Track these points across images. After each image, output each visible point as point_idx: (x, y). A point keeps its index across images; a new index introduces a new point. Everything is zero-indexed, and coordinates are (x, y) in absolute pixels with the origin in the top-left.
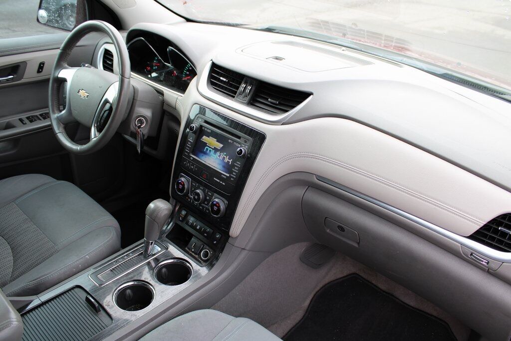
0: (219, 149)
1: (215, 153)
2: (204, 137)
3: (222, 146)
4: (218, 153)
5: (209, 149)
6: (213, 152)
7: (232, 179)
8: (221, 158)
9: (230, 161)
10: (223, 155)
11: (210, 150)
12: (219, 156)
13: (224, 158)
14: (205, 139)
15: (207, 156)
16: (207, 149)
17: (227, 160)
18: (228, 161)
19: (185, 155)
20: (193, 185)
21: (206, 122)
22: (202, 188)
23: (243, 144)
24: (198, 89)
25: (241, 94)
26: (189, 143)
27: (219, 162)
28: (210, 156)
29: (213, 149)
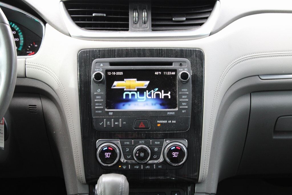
0: (145, 87)
1: (142, 94)
2: (115, 83)
3: (147, 83)
4: (147, 93)
5: (130, 94)
6: (137, 95)
7: (183, 111)
8: (154, 96)
9: (169, 94)
10: (154, 93)
11: (133, 95)
12: (150, 95)
13: (158, 95)
14: (117, 84)
15: (130, 103)
16: (127, 95)
17: (163, 95)
18: (165, 96)
19: (98, 114)
20: (127, 145)
21: (112, 64)
22: (143, 142)
23: (181, 68)
24: (70, 36)
25: (135, 23)
26: (97, 97)
27: (154, 102)
28: (135, 100)
29: (136, 92)
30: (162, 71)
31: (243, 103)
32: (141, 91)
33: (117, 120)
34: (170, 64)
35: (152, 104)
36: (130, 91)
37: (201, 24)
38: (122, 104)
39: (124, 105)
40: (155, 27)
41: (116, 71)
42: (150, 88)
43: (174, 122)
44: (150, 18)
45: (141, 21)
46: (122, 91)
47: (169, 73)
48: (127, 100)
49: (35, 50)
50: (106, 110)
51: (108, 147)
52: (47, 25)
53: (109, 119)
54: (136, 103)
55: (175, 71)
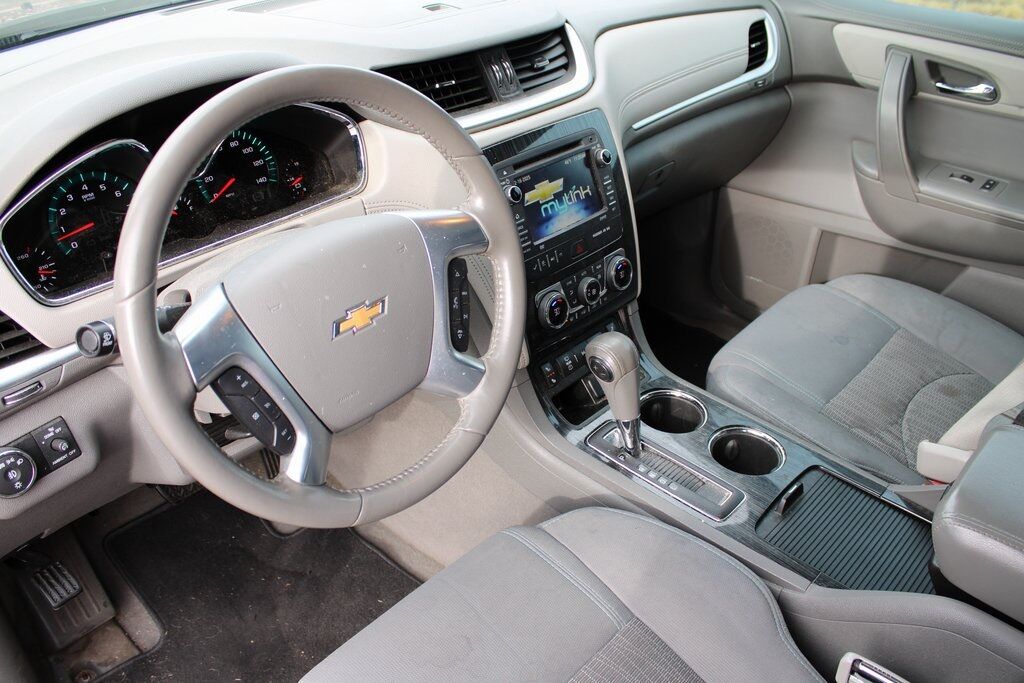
0: (561, 189)
1: (561, 202)
3: (562, 181)
4: (566, 198)
5: (548, 206)
7: (613, 210)
8: (574, 199)
9: (588, 190)
10: (573, 193)
11: (552, 206)
12: (570, 200)
13: (578, 195)
14: (530, 197)
15: (553, 221)
16: (546, 209)
17: (583, 193)
18: (585, 195)
19: (528, 256)
20: (569, 286)
21: (516, 166)
22: (585, 272)
23: (593, 146)
25: (500, 85)
26: (520, 228)
27: (576, 208)
30: (572, 156)
33: (551, 254)
34: (579, 142)
35: (577, 213)
39: (547, 227)
40: (525, 86)
41: (525, 175)
43: (608, 229)
44: (515, 70)
45: (506, 80)
46: (537, 205)
48: (549, 218)
50: (535, 244)
53: (543, 258)
54: (559, 218)
55: (586, 151)
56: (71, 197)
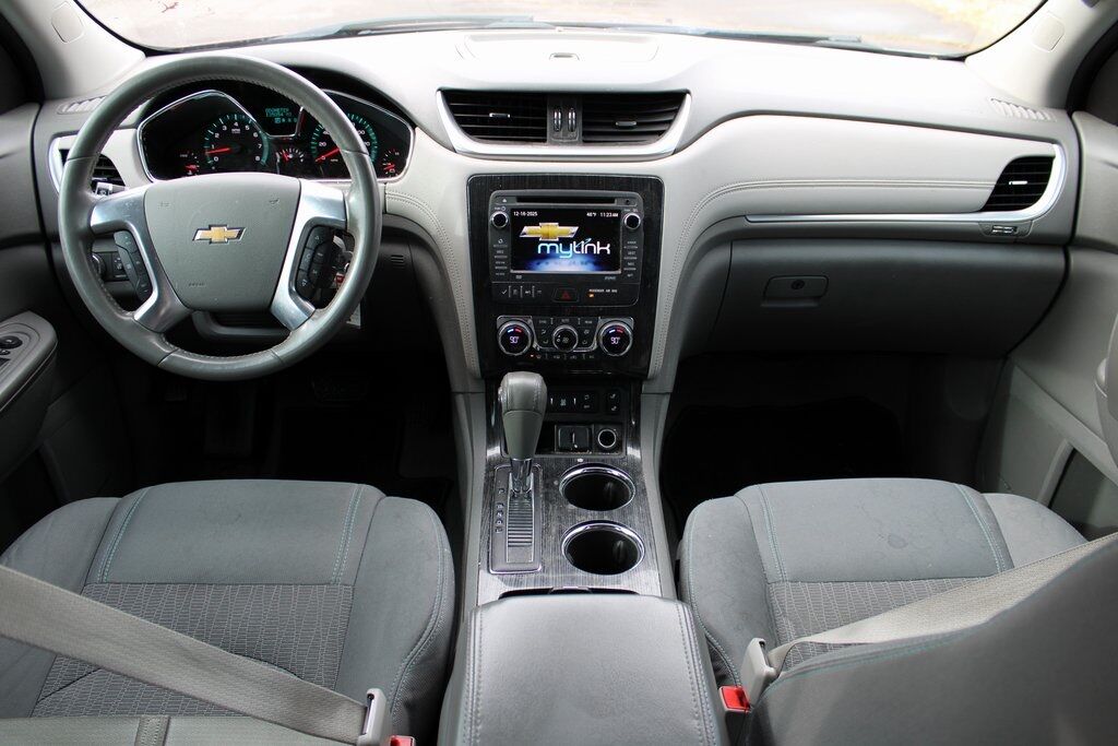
0: (572, 236)
1: (566, 247)
2: (526, 229)
3: (575, 229)
4: (574, 246)
5: (548, 246)
6: (559, 248)
7: (629, 276)
8: (584, 250)
9: (607, 248)
10: (585, 246)
11: (553, 248)
12: (579, 249)
13: (591, 249)
14: (529, 231)
15: (549, 261)
16: (544, 248)
18: (601, 251)
19: (499, 278)
20: (542, 324)
21: (520, 199)
22: (567, 320)
23: (627, 209)
24: (455, 151)
25: (557, 129)
26: (498, 252)
27: (584, 259)
28: (556, 257)
29: (558, 243)
30: (598, 211)
31: (720, 257)
32: (566, 243)
33: (527, 287)
34: (611, 200)
35: (582, 263)
36: (549, 243)
37: (661, 133)
38: (536, 262)
39: (538, 264)
40: (589, 137)
41: (526, 210)
42: (578, 237)
43: (615, 291)
44: (580, 122)
45: (565, 127)
46: (535, 241)
47: (609, 215)
48: (544, 257)
49: (400, 166)
50: (512, 271)
51: (515, 327)
52: (417, 129)
53: (516, 286)
54: (557, 260)
55: (618, 211)
56: (225, 128)
